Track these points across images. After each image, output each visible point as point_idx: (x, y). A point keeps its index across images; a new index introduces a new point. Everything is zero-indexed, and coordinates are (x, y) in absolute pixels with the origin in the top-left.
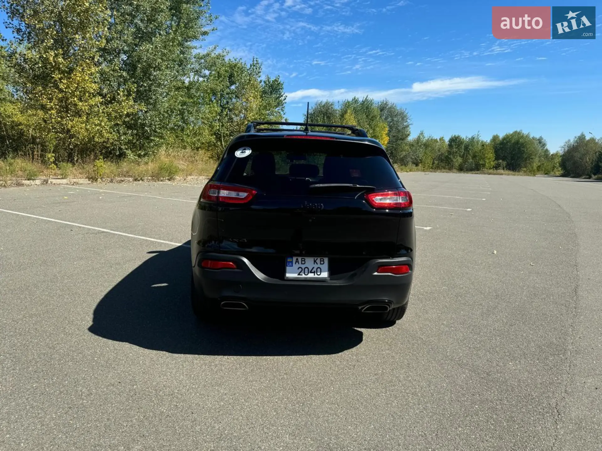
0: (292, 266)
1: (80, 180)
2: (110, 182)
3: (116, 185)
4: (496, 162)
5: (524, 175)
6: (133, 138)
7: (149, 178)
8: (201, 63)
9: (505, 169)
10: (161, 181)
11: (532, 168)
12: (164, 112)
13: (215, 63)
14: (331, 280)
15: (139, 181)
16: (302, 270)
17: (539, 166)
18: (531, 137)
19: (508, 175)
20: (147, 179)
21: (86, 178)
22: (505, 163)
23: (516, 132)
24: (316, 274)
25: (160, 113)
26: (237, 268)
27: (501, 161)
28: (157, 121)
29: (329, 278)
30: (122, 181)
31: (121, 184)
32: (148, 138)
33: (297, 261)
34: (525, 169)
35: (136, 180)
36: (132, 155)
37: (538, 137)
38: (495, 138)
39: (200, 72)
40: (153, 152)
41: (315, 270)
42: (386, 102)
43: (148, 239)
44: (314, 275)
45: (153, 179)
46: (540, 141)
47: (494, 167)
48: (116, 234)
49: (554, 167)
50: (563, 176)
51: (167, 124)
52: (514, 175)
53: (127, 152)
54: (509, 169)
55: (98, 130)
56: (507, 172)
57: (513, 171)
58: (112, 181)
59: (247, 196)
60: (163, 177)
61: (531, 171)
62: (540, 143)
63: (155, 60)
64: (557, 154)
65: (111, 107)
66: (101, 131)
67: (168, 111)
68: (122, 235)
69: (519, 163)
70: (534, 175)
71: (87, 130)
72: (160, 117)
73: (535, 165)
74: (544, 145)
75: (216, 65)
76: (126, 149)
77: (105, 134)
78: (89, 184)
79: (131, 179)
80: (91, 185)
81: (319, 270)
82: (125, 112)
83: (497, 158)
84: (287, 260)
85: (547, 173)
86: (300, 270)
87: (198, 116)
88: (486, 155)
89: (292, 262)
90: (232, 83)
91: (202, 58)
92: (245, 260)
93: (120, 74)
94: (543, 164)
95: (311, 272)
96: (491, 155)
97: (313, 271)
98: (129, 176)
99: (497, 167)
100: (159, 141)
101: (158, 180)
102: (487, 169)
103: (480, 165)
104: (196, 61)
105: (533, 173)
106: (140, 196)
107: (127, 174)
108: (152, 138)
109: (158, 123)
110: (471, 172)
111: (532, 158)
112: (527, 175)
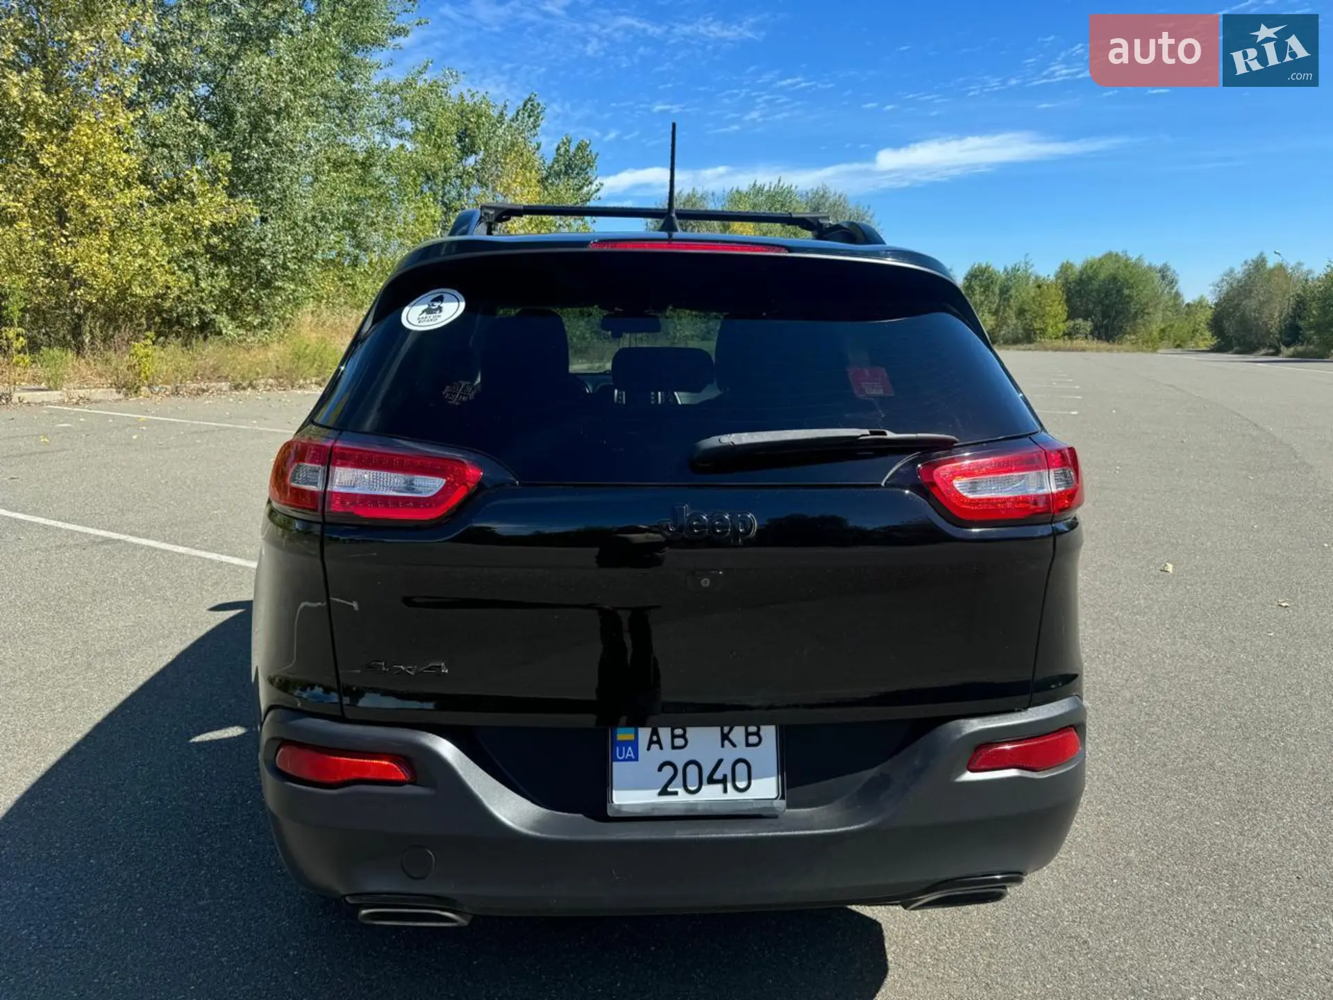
0: (636, 759)
1: (93, 391)
2: (173, 394)
3: (184, 402)
4: (1071, 323)
5: (1133, 351)
6: (232, 285)
7: (271, 381)
8: (393, 105)
9: (1090, 337)
10: (300, 387)
11: (1150, 334)
12: (305, 220)
13: (426, 104)
14: (789, 806)
15: (244, 389)
16: (674, 775)
17: (1163, 331)
18: (1146, 263)
19: (1098, 350)
20: (266, 385)
21: (111, 387)
22: (1088, 325)
23: (1109, 256)
24: (729, 786)
25: (296, 224)
26: (413, 783)
27: (1080, 321)
28: (288, 244)
29: (784, 802)
30: (204, 391)
31: (198, 399)
32: (267, 284)
33: (655, 741)
34: (1133, 337)
35: (237, 387)
36: (230, 327)
37: (1158, 264)
38: (1065, 269)
39: (392, 125)
40: (283, 319)
41: (725, 769)
42: (825, 193)
43: (225, 558)
44: (725, 791)
45: (280, 385)
46: (1164, 273)
47: (1065, 334)
48: (142, 547)
49: (1195, 331)
50: (1217, 349)
51: (312, 250)
52: (1110, 350)
53: (218, 318)
54: (1099, 338)
55: (141, 266)
56: (1095, 344)
57: (1108, 341)
58: (176, 392)
59: (443, 490)
60: (305, 379)
61: (1147, 342)
62: (1163, 277)
63: (278, 95)
64: (1200, 303)
65: (172, 210)
66: (149, 270)
67: (314, 217)
68: (155, 549)
69: (1120, 324)
70: (1155, 350)
71: (114, 268)
72: (297, 234)
73: (1155, 328)
74: (1172, 283)
75: (428, 108)
76: (215, 312)
77: (158, 276)
78: (120, 400)
79: (224, 386)
80: (123, 403)
81: (741, 768)
82: (207, 223)
83: (1072, 315)
84: (614, 737)
85: (1179, 346)
86: (668, 770)
87: (391, 230)
88: (1048, 309)
89: (634, 744)
90: (468, 151)
91: (393, 92)
92: (446, 749)
93: (190, 129)
94: (1172, 326)
95: (711, 781)
96: (1058, 309)
97: (718, 776)
98: (219, 379)
99: (1070, 335)
100: (294, 291)
101: (292, 386)
102: (1051, 338)
103: (1034, 330)
104: (381, 99)
105: (1152, 344)
106: (238, 430)
107: (216, 374)
108: (279, 284)
109: (292, 248)
110: (1015, 347)
111: (1148, 314)
112: (1138, 351)
